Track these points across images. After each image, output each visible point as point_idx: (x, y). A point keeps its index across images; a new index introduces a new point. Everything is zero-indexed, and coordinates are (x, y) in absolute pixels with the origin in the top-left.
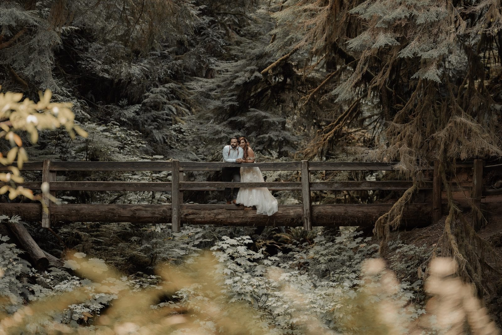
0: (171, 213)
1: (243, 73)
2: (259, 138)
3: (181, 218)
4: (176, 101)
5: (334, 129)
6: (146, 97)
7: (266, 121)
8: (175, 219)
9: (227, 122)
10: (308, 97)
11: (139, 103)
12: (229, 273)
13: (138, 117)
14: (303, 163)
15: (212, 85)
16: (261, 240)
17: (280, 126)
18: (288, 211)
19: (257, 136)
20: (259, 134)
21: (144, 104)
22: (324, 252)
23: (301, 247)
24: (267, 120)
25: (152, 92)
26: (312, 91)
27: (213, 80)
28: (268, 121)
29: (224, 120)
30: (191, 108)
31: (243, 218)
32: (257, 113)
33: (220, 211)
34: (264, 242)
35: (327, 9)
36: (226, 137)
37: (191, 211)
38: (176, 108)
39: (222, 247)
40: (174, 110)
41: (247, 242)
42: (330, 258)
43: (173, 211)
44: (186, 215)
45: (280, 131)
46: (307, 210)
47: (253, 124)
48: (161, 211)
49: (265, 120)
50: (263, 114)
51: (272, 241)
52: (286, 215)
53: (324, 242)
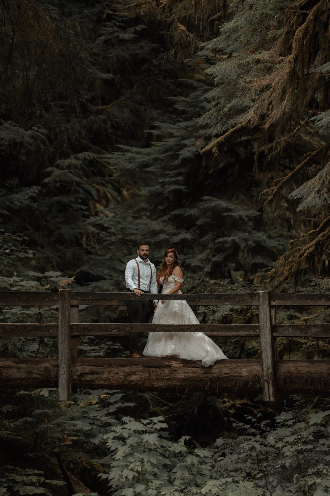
0: (58, 372)
1: (193, 139)
2: (219, 243)
3: (73, 380)
4: (98, 179)
5: (316, 240)
6: (49, 174)
7: (228, 216)
8: (64, 381)
9: (168, 216)
10: (272, 190)
11: (37, 182)
12: (130, 477)
13: (35, 205)
14: (261, 294)
15: (146, 158)
16: (226, 400)
17: (251, 223)
18: (239, 370)
19: (215, 239)
20: (218, 237)
21: (45, 185)
22: (291, 439)
23: (259, 428)
24: (229, 214)
25: (58, 167)
26: (279, 181)
27: (148, 150)
28: (230, 216)
29: (164, 212)
30: (122, 189)
31: (168, 380)
32: (213, 204)
33: (134, 369)
34: (232, 402)
35: (289, 61)
36: (167, 240)
37: (88, 369)
38: (98, 190)
39: (121, 434)
40: (94, 192)
41: (159, 426)
42: (300, 448)
43: (60, 368)
44: (81, 375)
45: (250, 232)
46: (268, 369)
47: (208, 220)
48: (42, 369)
49: (226, 214)
50: (224, 204)
51: (244, 401)
52: (235, 377)
53: (291, 422)
